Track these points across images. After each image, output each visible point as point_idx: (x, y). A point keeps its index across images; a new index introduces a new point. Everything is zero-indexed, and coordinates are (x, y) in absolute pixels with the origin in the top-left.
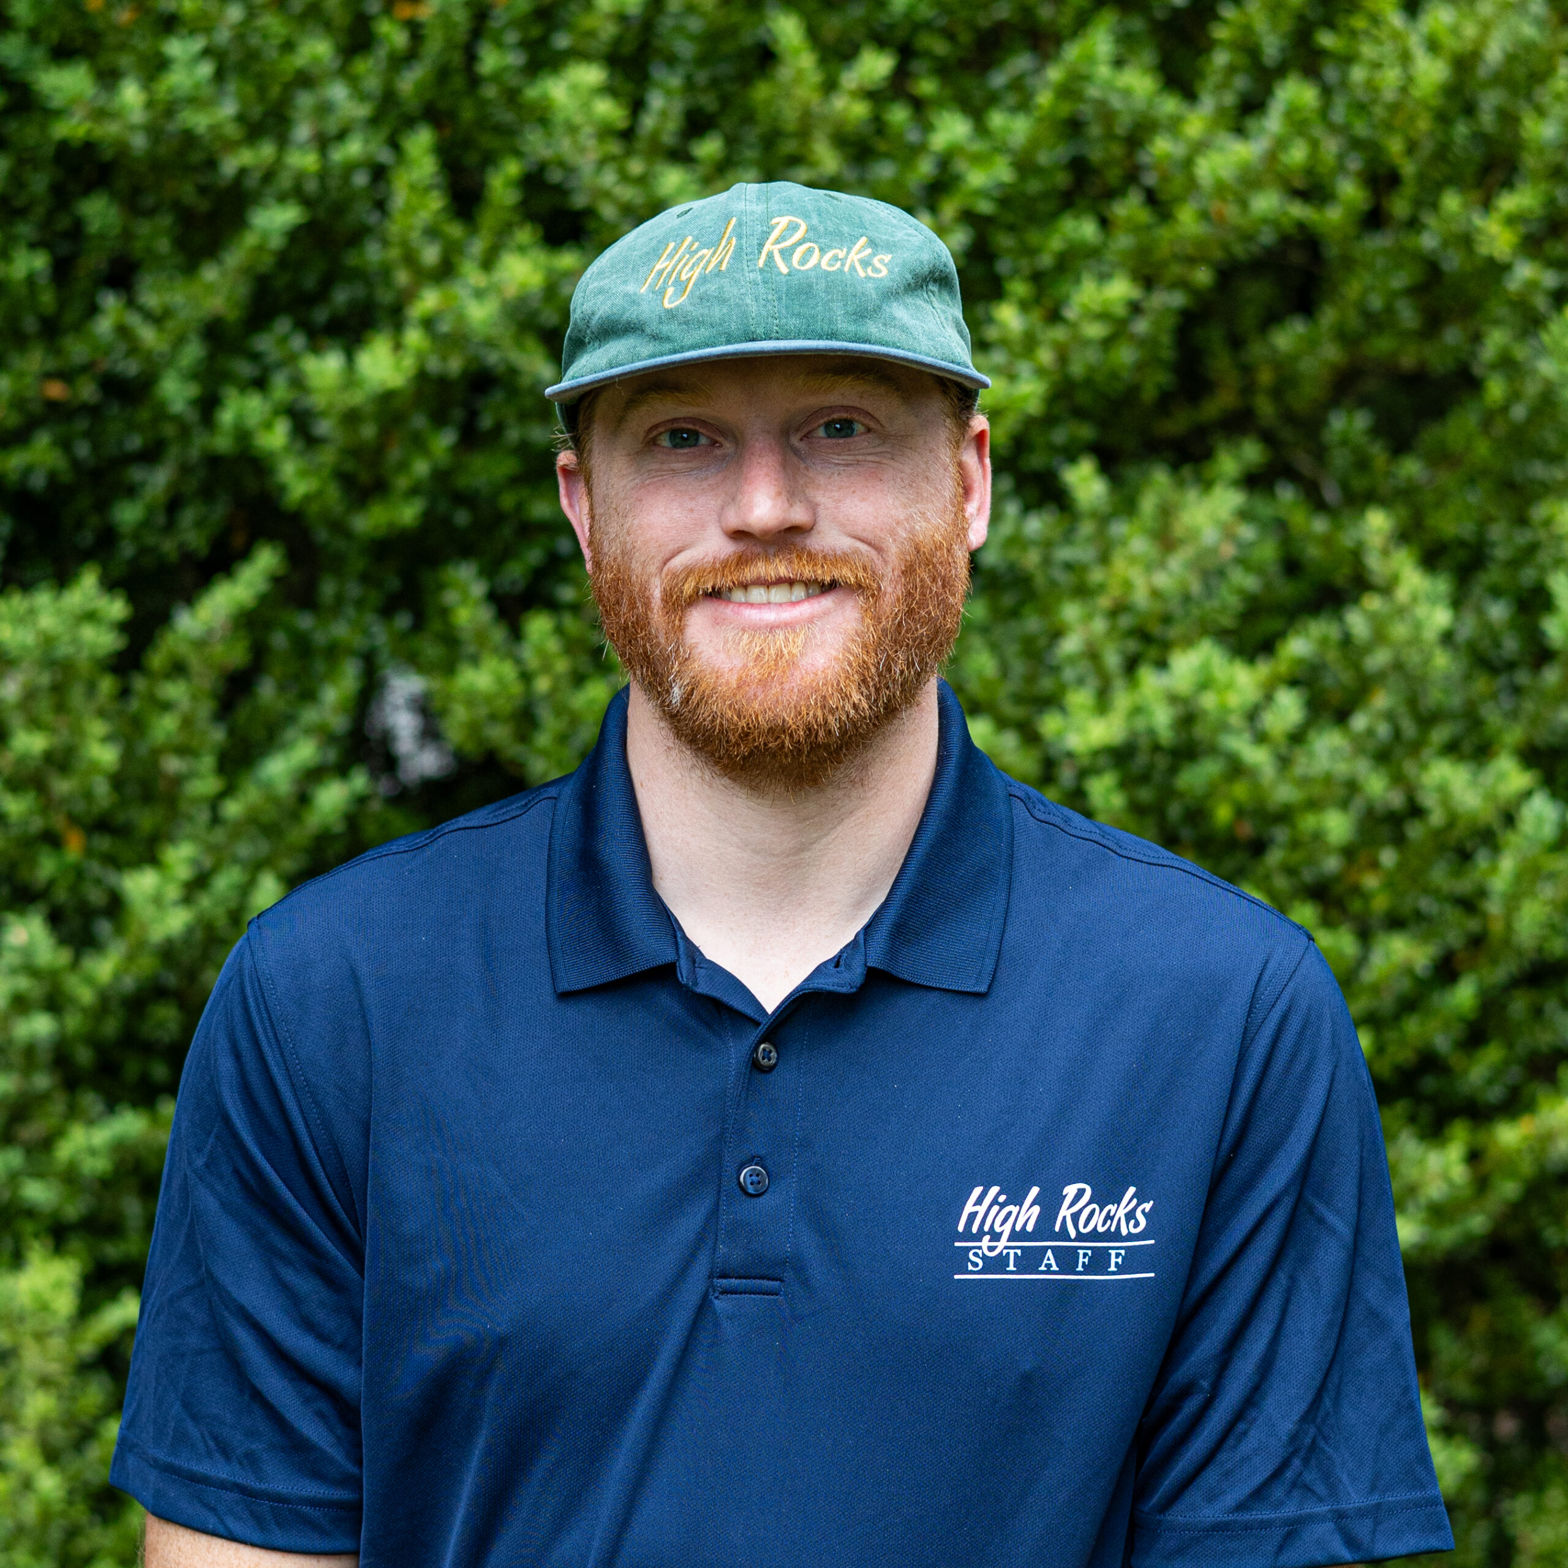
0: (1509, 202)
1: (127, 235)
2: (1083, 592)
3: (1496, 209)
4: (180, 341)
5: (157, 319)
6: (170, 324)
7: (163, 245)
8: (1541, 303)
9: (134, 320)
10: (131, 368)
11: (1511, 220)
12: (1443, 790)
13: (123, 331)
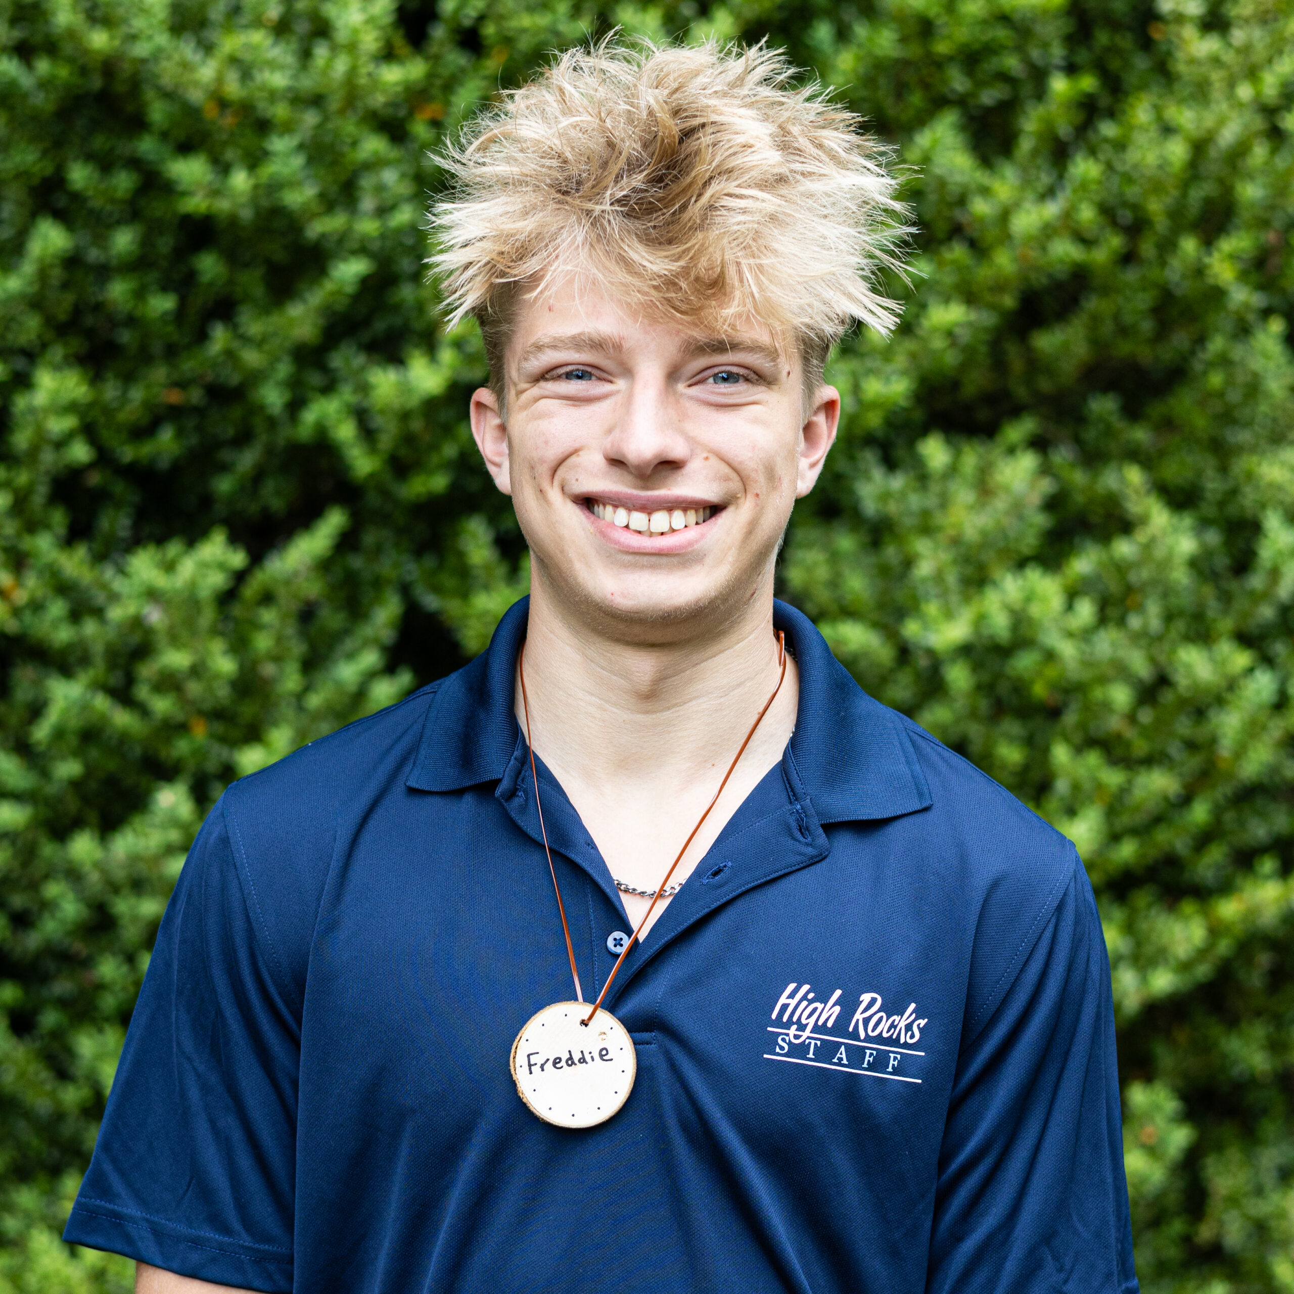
0: (1229, 244)
1: (231, 282)
2: (926, 528)
3: (1219, 250)
4: (274, 360)
5: (259, 343)
6: (266, 347)
7: (258, 291)
8: (1251, 317)
9: (236, 344)
10: (235, 379)
11: (1233, 257)
12: (1188, 667)
13: (229, 354)
